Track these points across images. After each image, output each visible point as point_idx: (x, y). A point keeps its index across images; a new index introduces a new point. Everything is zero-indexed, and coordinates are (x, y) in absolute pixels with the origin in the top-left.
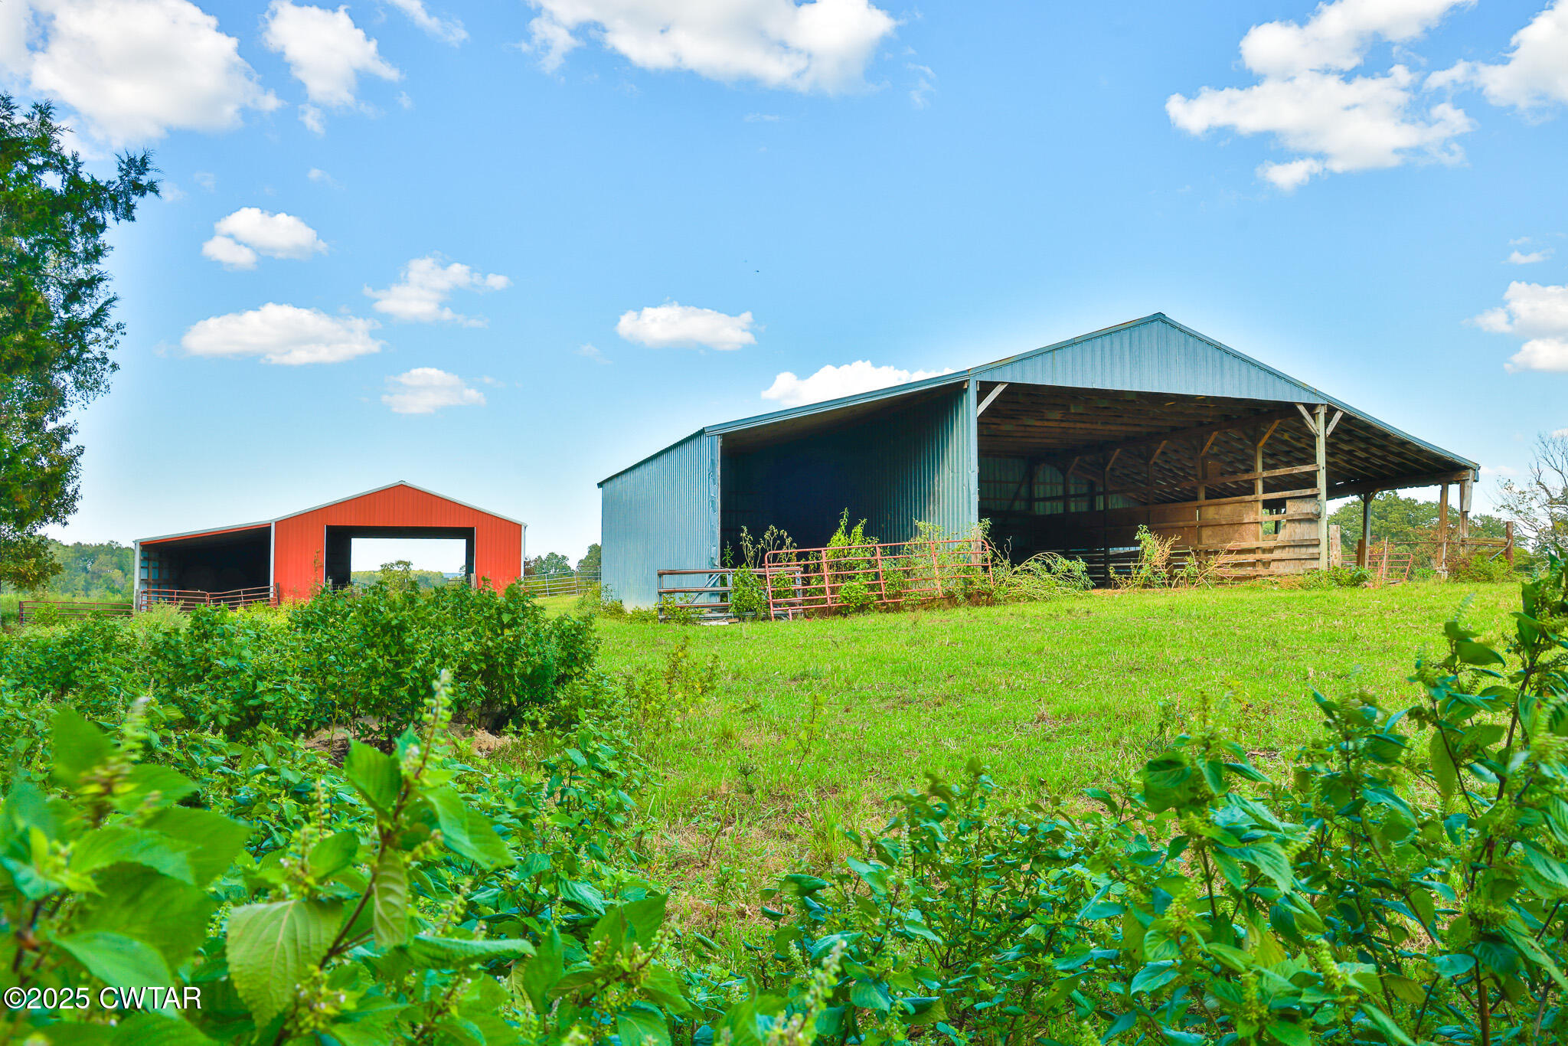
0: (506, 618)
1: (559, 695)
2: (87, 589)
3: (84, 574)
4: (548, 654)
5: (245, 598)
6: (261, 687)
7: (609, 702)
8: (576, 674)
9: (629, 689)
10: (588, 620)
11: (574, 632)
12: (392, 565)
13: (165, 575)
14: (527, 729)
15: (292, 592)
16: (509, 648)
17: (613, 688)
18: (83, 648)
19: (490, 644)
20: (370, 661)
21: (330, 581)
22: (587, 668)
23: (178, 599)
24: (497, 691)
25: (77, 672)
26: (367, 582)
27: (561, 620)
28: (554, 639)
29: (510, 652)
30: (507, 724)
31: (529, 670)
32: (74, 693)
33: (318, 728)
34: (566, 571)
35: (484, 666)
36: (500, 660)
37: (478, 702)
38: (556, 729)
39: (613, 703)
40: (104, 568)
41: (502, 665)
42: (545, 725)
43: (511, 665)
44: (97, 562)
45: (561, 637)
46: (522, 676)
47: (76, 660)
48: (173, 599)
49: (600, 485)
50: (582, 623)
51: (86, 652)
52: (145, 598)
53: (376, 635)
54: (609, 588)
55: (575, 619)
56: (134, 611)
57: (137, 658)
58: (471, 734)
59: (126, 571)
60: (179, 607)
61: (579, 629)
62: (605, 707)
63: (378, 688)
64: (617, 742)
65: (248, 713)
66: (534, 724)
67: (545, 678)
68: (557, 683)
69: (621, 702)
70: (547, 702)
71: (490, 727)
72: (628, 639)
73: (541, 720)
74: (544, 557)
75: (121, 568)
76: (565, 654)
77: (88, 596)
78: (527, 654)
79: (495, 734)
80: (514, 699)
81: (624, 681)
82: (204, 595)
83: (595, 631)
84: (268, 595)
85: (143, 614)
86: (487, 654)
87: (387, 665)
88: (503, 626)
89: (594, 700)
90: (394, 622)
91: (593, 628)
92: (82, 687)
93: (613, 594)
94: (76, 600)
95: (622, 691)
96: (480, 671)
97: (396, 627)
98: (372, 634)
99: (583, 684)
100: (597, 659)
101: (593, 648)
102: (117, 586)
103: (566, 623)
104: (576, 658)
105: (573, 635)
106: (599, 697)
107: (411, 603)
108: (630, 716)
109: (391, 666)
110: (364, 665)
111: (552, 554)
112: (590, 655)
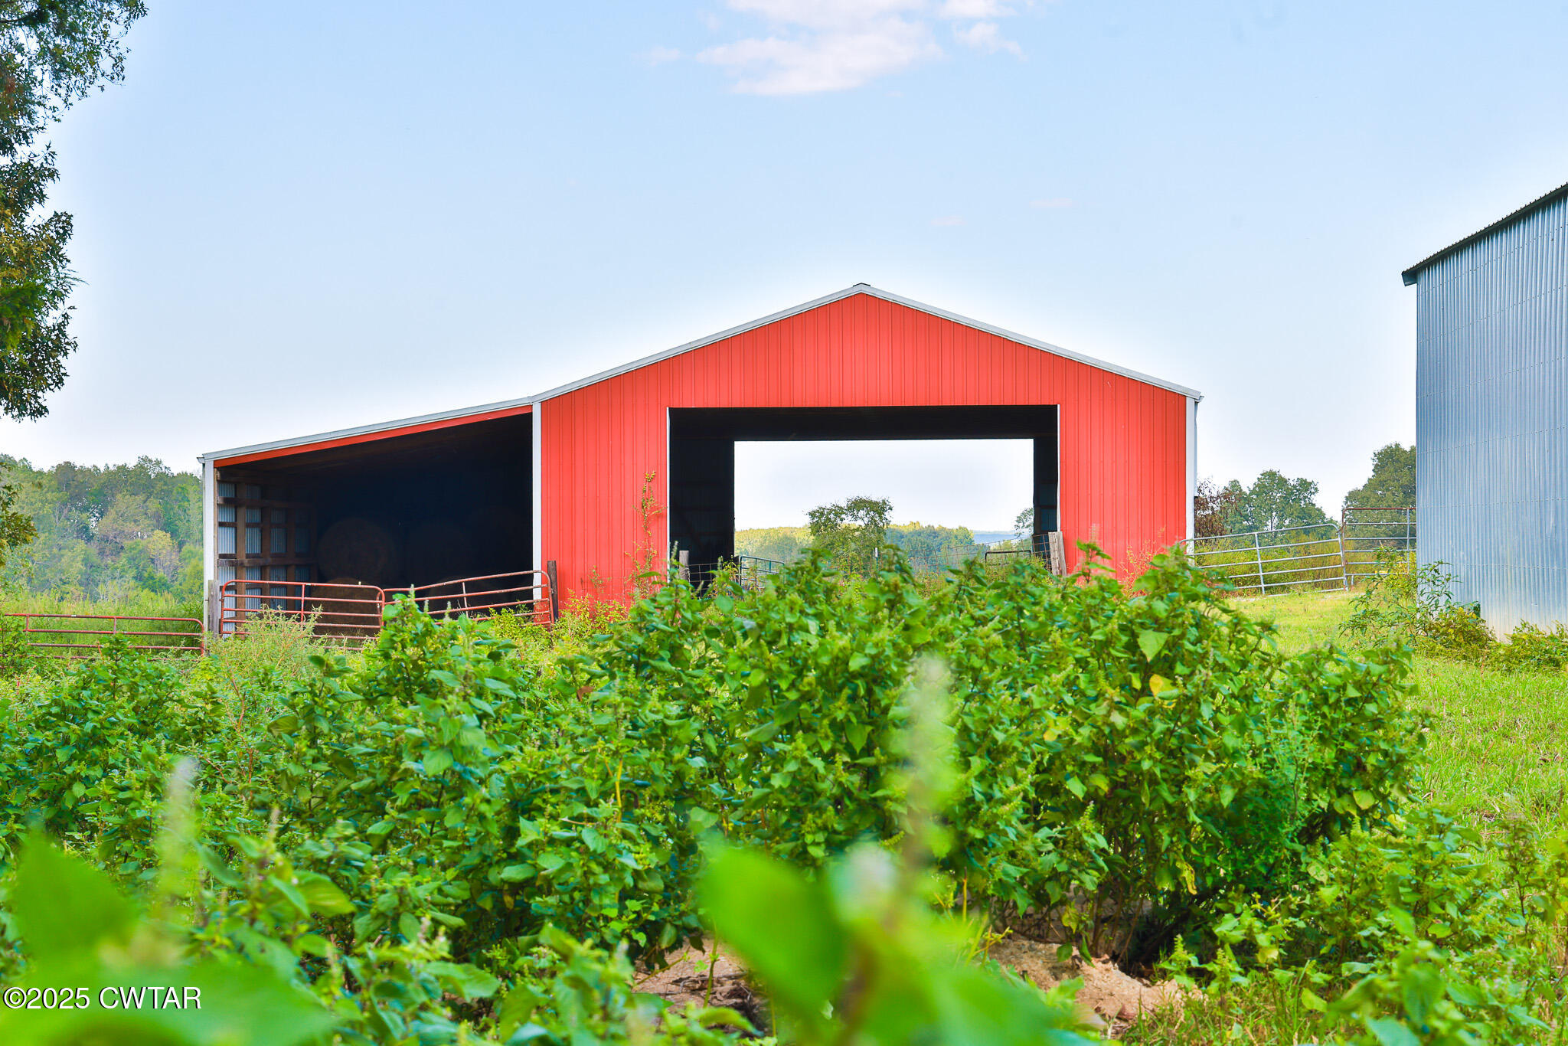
0: (1151, 644)
1: (1317, 871)
2: (89, 584)
3: (81, 545)
4: (1280, 751)
5: (472, 601)
6: (530, 831)
7: (1462, 897)
8: (1363, 814)
9: (1520, 861)
10: (1393, 659)
11: (1352, 692)
12: (838, 511)
13: (277, 546)
14: (1226, 962)
15: (586, 585)
16: (1170, 732)
17: (1471, 857)
18: (88, 727)
19: (1119, 720)
20: (792, 767)
21: (684, 555)
22: (1395, 793)
23: (308, 606)
24: (1139, 854)
25: (79, 790)
26: (775, 557)
27: (1315, 662)
28: (1294, 714)
29: (1173, 742)
30: (1171, 949)
31: (1227, 796)
32: (78, 845)
33: (676, 945)
34: (1310, 520)
35: (1102, 783)
36: (1146, 765)
37: (1090, 881)
38: (1309, 967)
39: (1473, 899)
40: (130, 527)
41: (1153, 782)
42: (1274, 954)
43: (1179, 783)
44: (112, 513)
45: (1315, 707)
46: (1211, 813)
47: (71, 759)
48: (295, 605)
49: (1411, 276)
50: (1377, 669)
51: (97, 739)
52: (229, 603)
53: (807, 697)
54: (1444, 570)
55: (1357, 658)
56: (206, 637)
57: (223, 756)
58: (1074, 970)
59: (182, 536)
60: (311, 624)
61: (1369, 690)
62: (1452, 911)
63: (820, 837)
64: (1496, 1013)
65: (498, 902)
66: (1246, 950)
67: (1275, 820)
68: (1308, 835)
69: (1496, 897)
70: (1283, 891)
71: (1124, 951)
72: (1502, 717)
73: (1263, 940)
74: (1247, 484)
75: (169, 527)
76: (1330, 754)
77: (95, 599)
78: (1222, 754)
79: (1138, 974)
80: (1188, 874)
81: (1503, 839)
82: (372, 594)
83: (1414, 690)
84: (529, 595)
85: (228, 644)
86: (1107, 749)
87: (844, 777)
88: (1147, 670)
89: (1417, 889)
90: (856, 663)
91: (1407, 683)
92: (94, 829)
93: (1452, 587)
94: (67, 608)
95: (1499, 869)
96: (1092, 796)
97: (860, 674)
98: (793, 696)
99: (1385, 843)
100: (1420, 769)
101: (1412, 739)
102: (160, 574)
103: (1330, 667)
104: (1360, 767)
105: (1350, 702)
106: (1434, 883)
107: (892, 605)
108: (1527, 938)
109: (854, 780)
110: (777, 781)
111: (1271, 475)
112: (1401, 759)
